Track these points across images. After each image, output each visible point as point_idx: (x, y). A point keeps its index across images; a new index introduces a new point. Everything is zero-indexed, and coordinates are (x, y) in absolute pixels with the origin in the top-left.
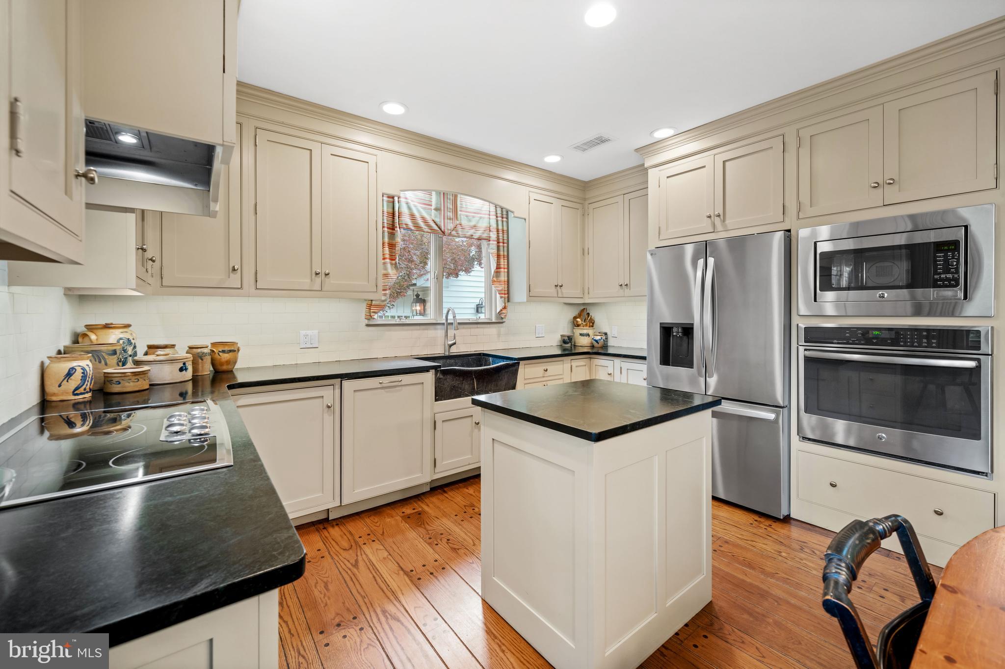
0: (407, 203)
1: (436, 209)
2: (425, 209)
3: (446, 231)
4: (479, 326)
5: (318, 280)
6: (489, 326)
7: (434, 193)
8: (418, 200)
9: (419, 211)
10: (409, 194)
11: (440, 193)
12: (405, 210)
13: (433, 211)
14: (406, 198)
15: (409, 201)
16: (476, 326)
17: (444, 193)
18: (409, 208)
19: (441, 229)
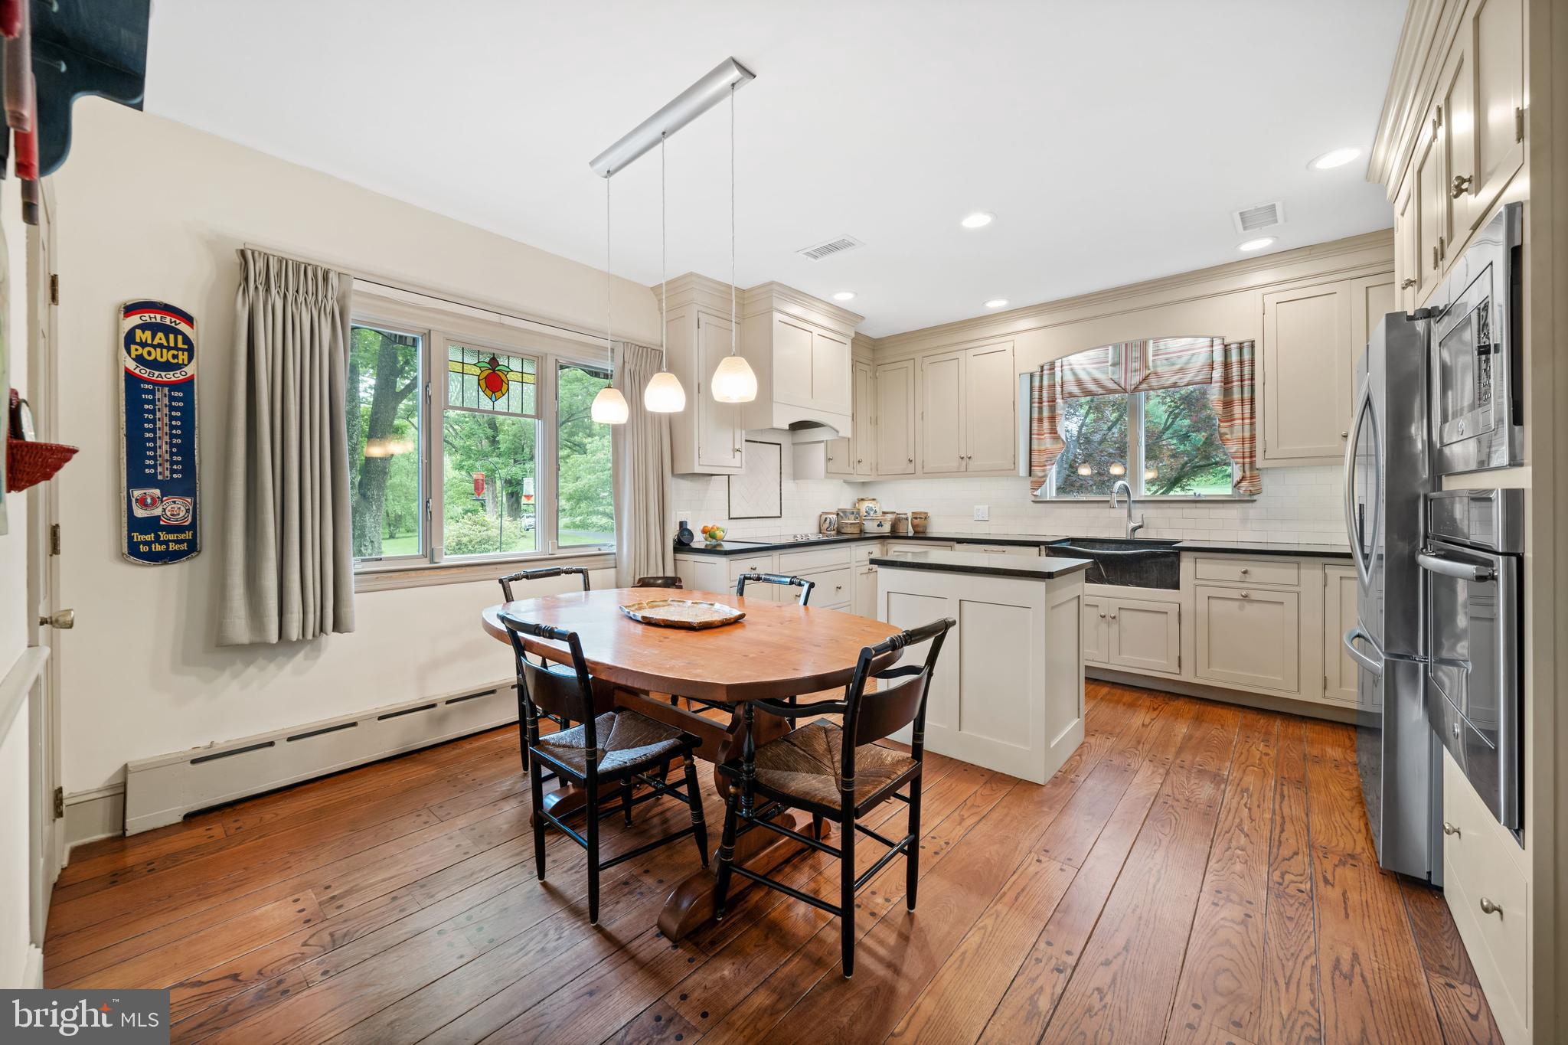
0: (1072, 370)
1: (1114, 365)
2: (1098, 369)
3: (1128, 387)
4: (1198, 505)
5: (964, 463)
6: (1221, 505)
7: (1110, 348)
8: (1090, 361)
9: (1089, 373)
10: (1073, 359)
11: (1120, 346)
12: (1069, 377)
13: (1110, 368)
14: (1070, 365)
15: (1074, 366)
16: (1194, 505)
17: (1126, 345)
18: (1075, 374)
19: (1121, 387)
